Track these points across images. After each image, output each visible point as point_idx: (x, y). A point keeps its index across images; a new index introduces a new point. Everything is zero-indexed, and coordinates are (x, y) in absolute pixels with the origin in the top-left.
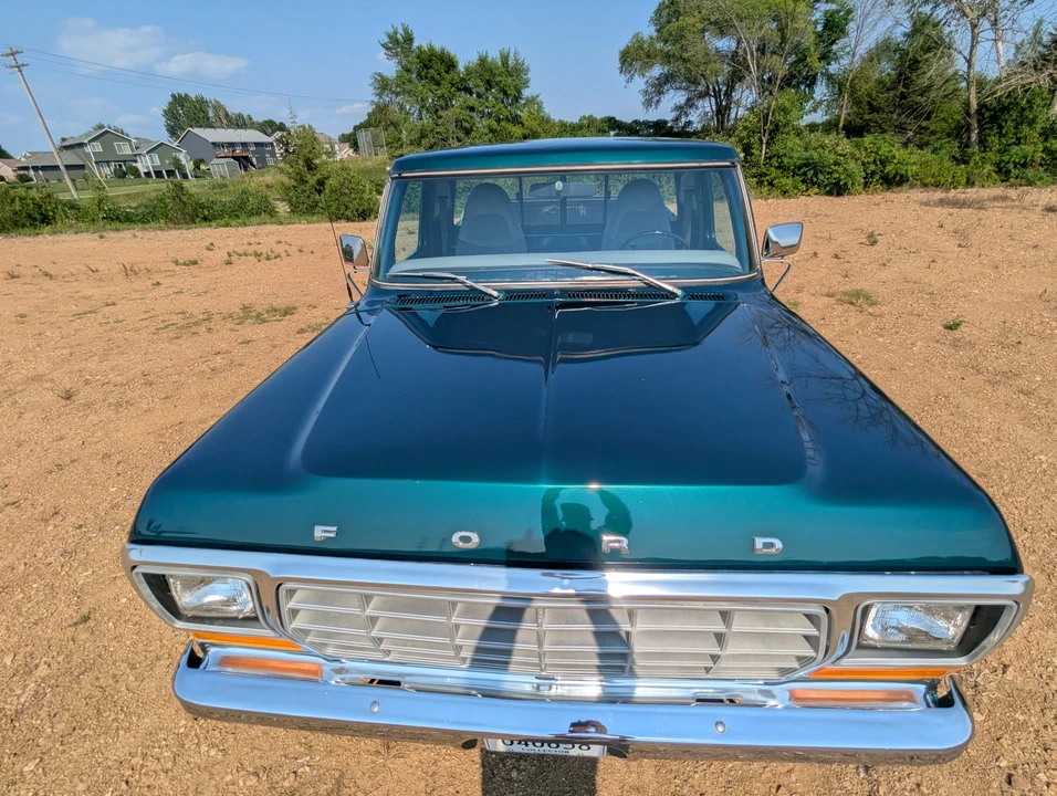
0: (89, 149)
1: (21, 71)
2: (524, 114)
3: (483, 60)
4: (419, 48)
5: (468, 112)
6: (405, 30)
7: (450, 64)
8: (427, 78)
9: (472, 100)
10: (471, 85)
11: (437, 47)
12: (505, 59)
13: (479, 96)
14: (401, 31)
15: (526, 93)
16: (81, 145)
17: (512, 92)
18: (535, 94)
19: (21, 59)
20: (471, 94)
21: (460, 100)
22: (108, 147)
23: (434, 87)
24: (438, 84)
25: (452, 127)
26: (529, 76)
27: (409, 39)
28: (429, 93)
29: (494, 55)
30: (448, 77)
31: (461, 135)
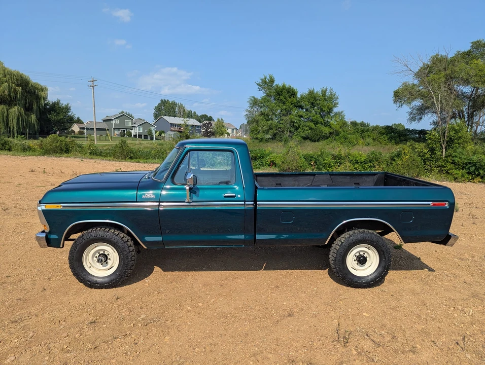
0: (113, 122)
1: (93, 88)
2: (333, 122)
3: (311, 93)
4: (277, 86)
5: (298, 118)
6: (271, 77)
7: (293, 93)
8: (278, 100)
9: (303, 112)
10: (303, 104)
11: (287, 85)
12: (324, 92)
13: (307, 110)
14: (268, 77)
15: (335, 110)
16: (111, 120)
17: (326, 109)
18: (341, 111)
19: (95, 83)
20: (302, 108)
21: (295, 112)
22: (122, 122)
23: (281, 104)
24: (284, 103)
25: (288, 126)
26: (338, 101)
27: (272, 81)
28: (278, 107)
29: (318, 90)
30: (290, 100)
31: (293, 130)
